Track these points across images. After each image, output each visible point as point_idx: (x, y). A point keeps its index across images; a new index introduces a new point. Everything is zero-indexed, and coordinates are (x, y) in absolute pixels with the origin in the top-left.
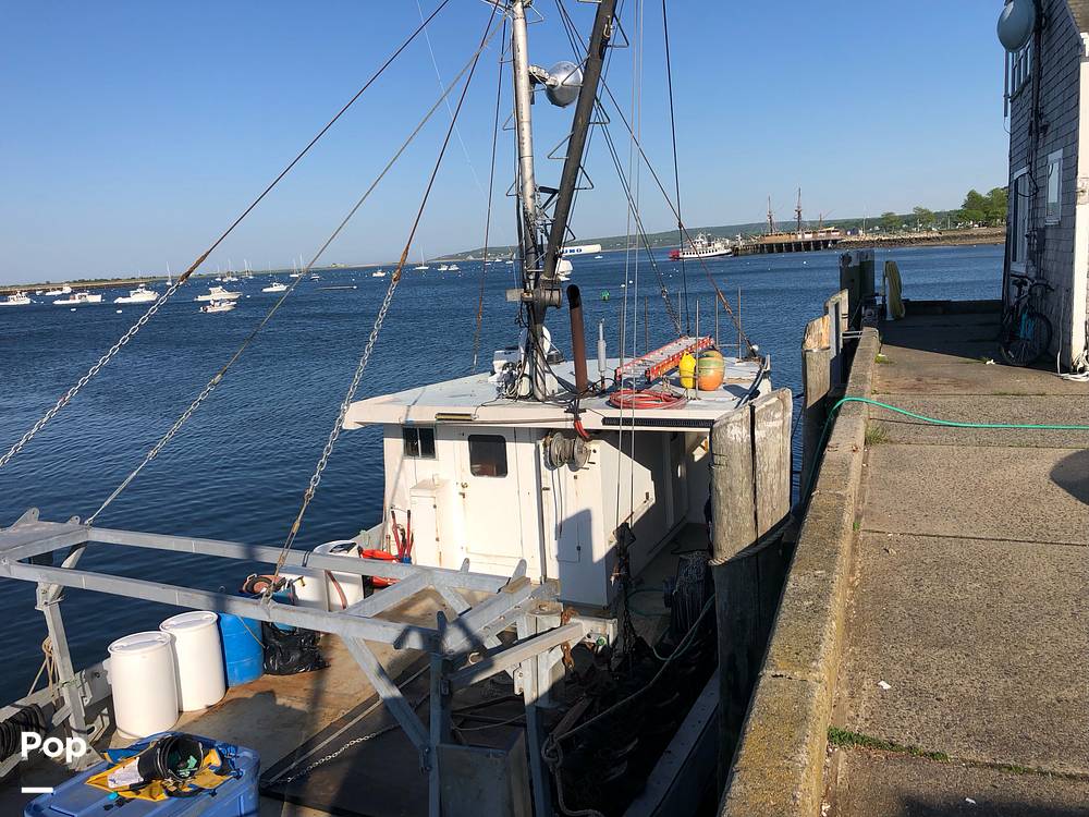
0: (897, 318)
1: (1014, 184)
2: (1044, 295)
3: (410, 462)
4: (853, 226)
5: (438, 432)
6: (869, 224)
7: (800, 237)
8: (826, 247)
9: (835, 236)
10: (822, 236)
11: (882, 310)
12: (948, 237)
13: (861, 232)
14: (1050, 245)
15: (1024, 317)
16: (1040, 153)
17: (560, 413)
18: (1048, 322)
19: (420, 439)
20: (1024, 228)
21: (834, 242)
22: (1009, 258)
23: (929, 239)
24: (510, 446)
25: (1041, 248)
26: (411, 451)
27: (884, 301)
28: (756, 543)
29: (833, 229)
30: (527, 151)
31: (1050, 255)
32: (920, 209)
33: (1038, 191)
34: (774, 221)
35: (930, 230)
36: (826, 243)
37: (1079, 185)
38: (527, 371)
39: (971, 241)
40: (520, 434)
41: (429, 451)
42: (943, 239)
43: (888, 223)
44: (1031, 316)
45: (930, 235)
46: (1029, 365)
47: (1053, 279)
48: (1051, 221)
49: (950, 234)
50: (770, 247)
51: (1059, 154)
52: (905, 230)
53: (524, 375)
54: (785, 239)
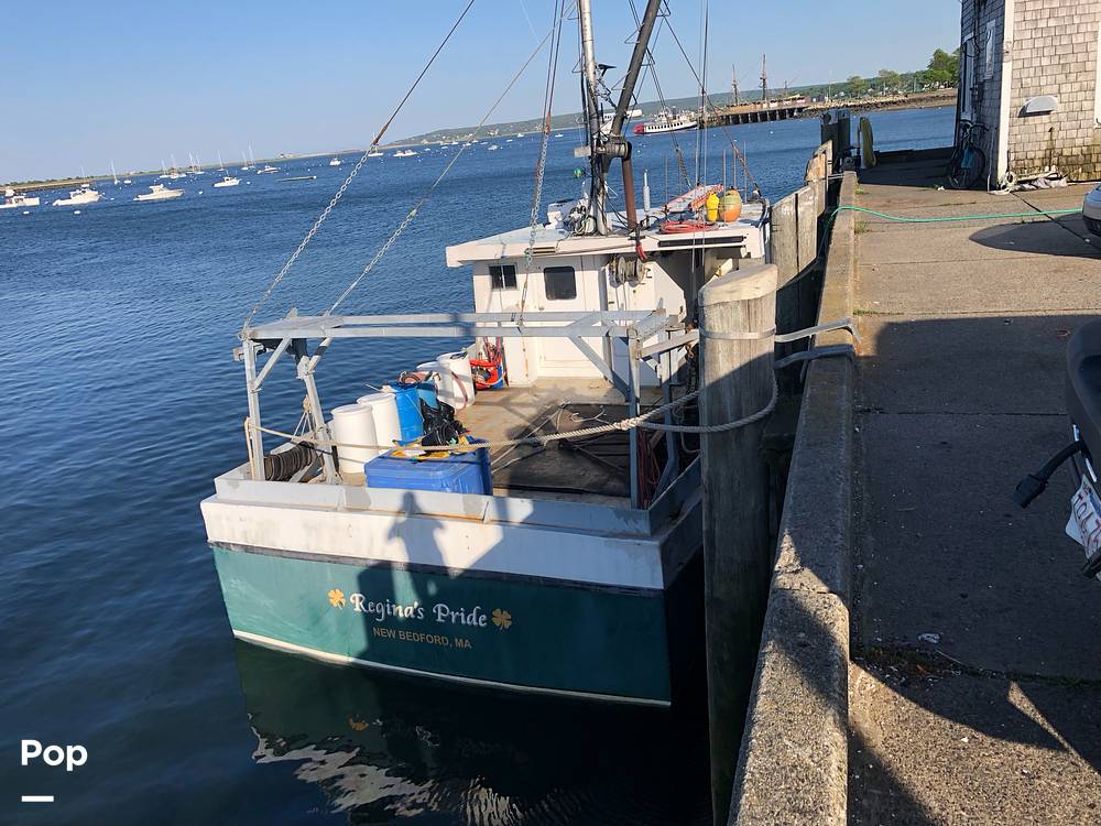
0: (869, 166)
1: (964, 45)
2: (982, 135)
3: (496, 293)
4: (819, 93)
5: (518, 268)
6: (834, 90)
7: (765, 106)
8: (791, 115)
9: (801, 104)
10: (787, 105)
11: (857, 160)
12: (914, 100)
13: (826, 98)
14: (986, 95)
15: (966, 151)
16: (982, 22)
17: (625, 241)
18: (984, 156)
19: (504, 274)
20: (970, 84)
21: (800, 110)
22: (960, 108)
23: (894, 103)
24: (578, 274)
25: (981, 99)
26: (497, 284)
27: (858, 153)
28: (798, 276)
29: (798, 96)
30: (588, 37)
31: (987, 103)
32: (886, 72)
33: (979, 52)
34: (739, 90)
35: (895, 93)
36: (791, 111)
37: (1005, 48)
38: (591, 214)
39: (937, 103)
40: (586, 261)
41: (512, 283)
42: (909, 102)
43: (853, 88)
44: (971, 150)
45: (896, 99)
46: (968, 188)
47: (988, 121)
48: (988, 77)
49: (916, 96)
50: (736, 120)
51: (993, 23)
52: (871, 94)
53: (590, 216)
54: (750, 109)
